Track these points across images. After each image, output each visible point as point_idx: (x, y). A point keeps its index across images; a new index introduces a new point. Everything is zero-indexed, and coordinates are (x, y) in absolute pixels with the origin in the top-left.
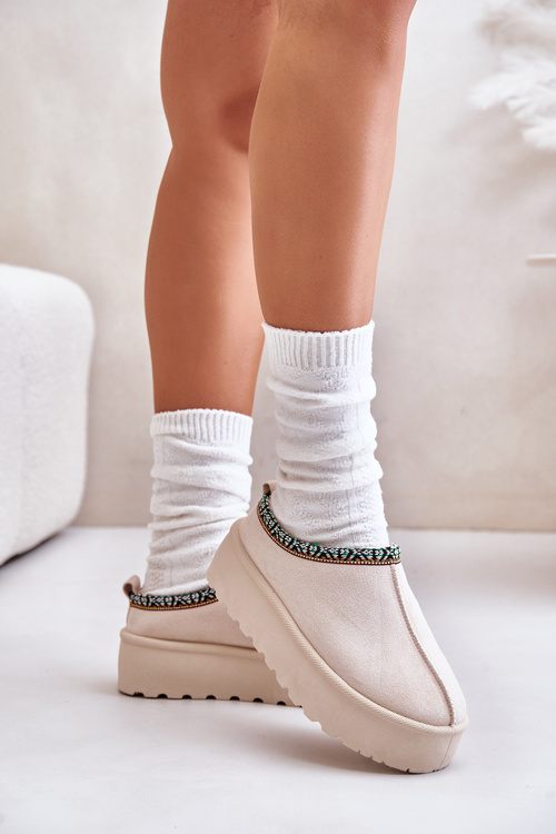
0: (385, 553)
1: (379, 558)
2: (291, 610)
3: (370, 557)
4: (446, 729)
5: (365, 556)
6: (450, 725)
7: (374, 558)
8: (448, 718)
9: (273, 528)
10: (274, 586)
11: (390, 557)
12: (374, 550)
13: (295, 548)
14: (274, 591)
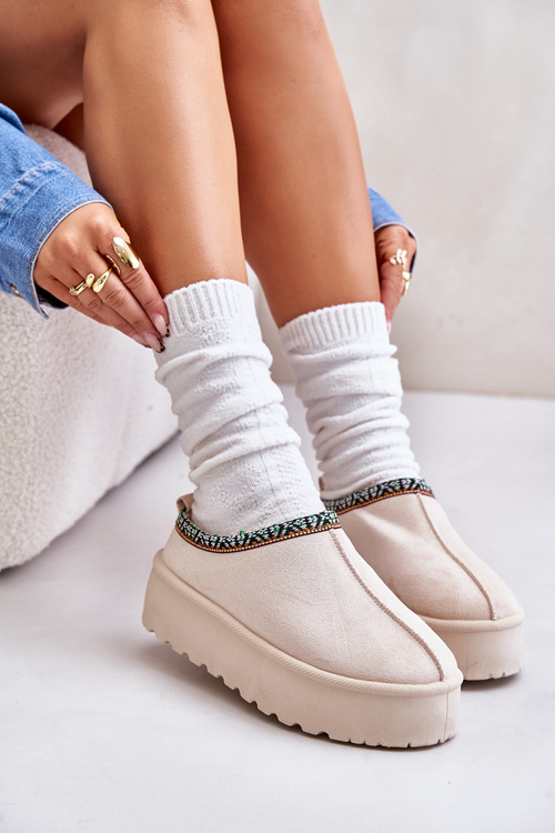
0: (320, 519)
1: (314, 525)
2: (236, 615)
3: (304, 527)
4: (438, 685)
5: (298, 527)
6: (441, 680)
7: (309, 526)
8: (437, 672)
9: (196, 536)
10: (212, 597)
11: (326, 521)
12: (306, 518)
13: (222, 544)
14: (213, 602)
